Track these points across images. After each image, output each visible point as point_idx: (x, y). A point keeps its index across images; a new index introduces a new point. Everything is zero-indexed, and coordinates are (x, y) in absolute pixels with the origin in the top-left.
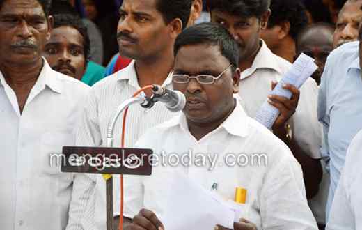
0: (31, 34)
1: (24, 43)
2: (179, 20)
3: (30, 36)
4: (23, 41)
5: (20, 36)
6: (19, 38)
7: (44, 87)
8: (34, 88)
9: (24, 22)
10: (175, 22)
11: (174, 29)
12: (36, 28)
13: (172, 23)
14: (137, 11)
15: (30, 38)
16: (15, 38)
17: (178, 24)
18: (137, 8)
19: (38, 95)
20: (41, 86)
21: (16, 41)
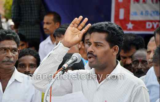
0: (12, 56)
1: (9, 60)
2: (117, 46)
3: (12, 57)
4: (8, 59)
5: (7, 57)
6: (7, 58)
7: (14, 80)
8: (10, 80)
9: (9, 51)
10: (115, 47)
11: (115, 51)
12: (14, 54)
13: (114, 47)
14: (96, 41)
15: (11, 58)
16: (5, 58)
17: (116, 48)
18: (96, 40)
19: (11, 84)
20: (13, 80)
21: (5, 59)
